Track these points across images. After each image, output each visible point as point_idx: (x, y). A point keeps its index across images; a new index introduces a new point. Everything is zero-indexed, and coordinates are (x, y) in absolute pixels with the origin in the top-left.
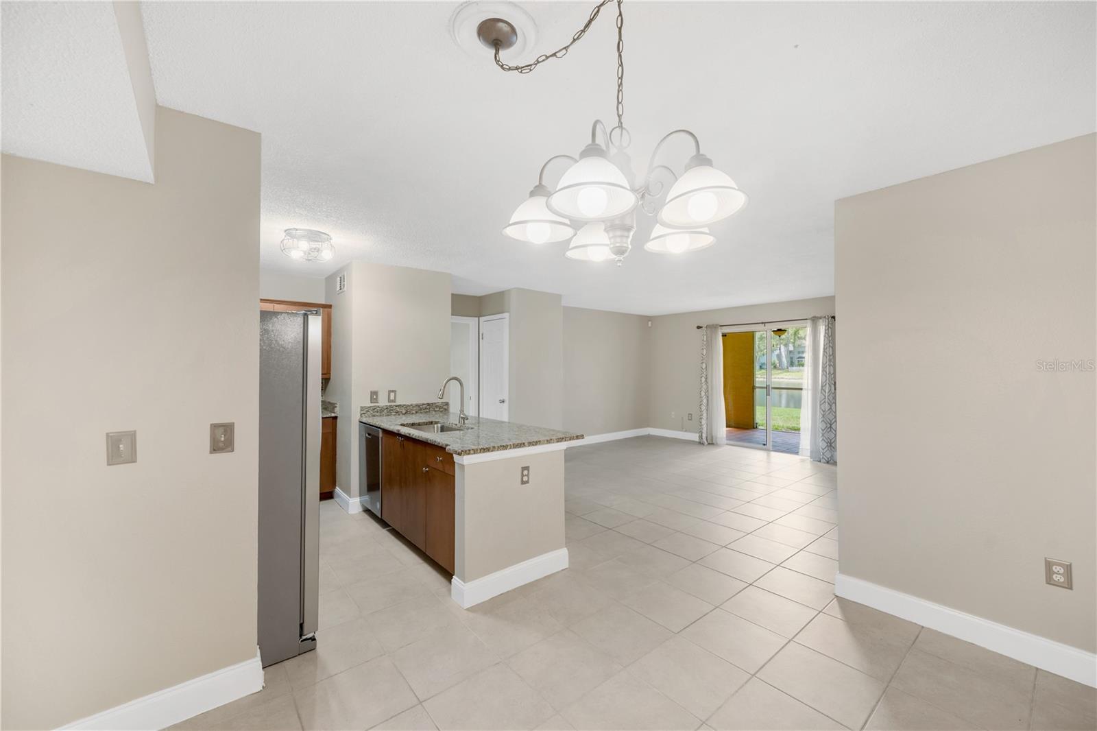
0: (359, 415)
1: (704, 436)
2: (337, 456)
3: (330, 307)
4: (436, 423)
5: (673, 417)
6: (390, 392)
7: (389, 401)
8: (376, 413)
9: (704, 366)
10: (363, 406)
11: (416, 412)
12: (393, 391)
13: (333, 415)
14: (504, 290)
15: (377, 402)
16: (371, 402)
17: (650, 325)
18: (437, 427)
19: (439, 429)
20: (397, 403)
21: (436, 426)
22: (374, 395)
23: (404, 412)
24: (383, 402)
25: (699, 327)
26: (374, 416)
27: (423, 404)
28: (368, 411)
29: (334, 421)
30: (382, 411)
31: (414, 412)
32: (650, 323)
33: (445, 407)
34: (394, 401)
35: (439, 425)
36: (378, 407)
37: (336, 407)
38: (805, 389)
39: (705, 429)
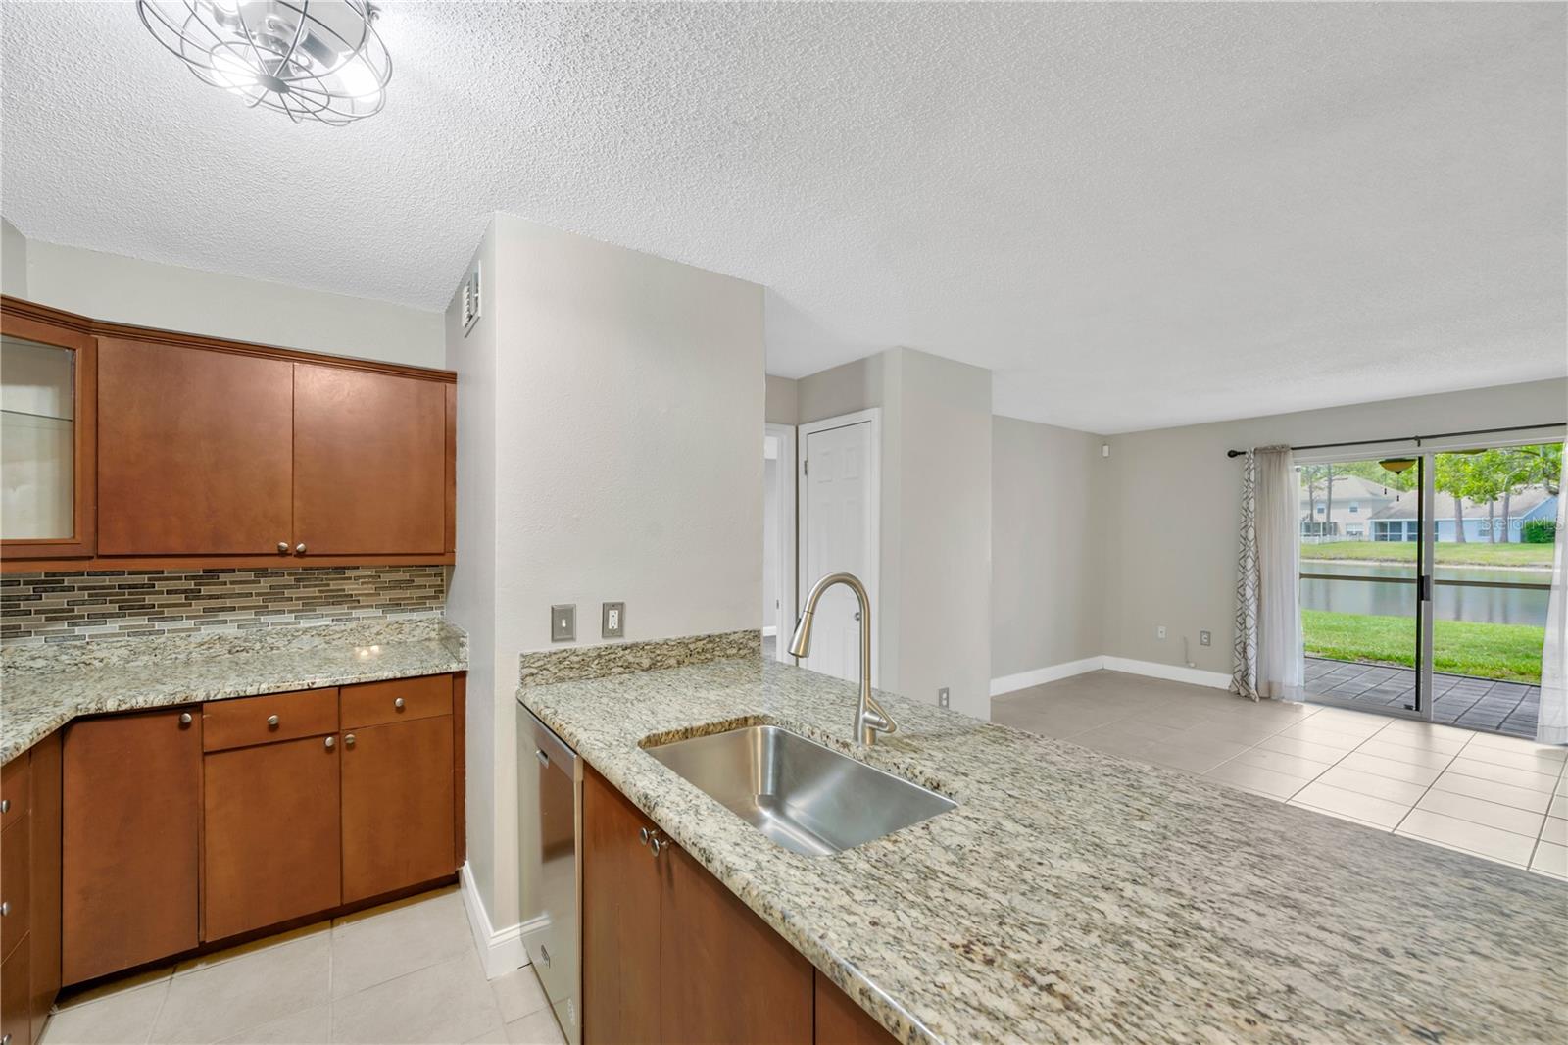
0: (518, 680)
1: (1252, 680)
2: (468, 778)
3: (450, 377)
4: (759, 720)
5: (1160, 636)
6: (607, 608)
7: (606, 632)
8: (567, 673)
9: (1251, 535)
10: (529, 651)
11: (679, 663)
12: (614, 606)
13: (454, 667)
14: (866, 356)
15: (573, 639)
16: (553, 640)
17: (1106, 454)
18: (765, 734)
19: (772, 741)
20: (628, 640)
21: (759, 729)
22: (562, 620)
23: (646, 663)
24: (588, 638)
25: (1232, 454)
26: (562, 680)
27: (698, 639)
28: (542, 668)
29: (458, 681)
30: (584, 664)
31: (673, 661)
32: (1106, 448)
33: (753, 644)
34: (619, 632)
35: (772, 730)
36: (574, 652)
37: (462, 645)
38: (1557, 587)
39: (1254, 667)
